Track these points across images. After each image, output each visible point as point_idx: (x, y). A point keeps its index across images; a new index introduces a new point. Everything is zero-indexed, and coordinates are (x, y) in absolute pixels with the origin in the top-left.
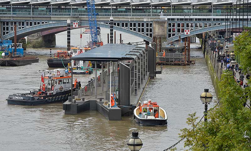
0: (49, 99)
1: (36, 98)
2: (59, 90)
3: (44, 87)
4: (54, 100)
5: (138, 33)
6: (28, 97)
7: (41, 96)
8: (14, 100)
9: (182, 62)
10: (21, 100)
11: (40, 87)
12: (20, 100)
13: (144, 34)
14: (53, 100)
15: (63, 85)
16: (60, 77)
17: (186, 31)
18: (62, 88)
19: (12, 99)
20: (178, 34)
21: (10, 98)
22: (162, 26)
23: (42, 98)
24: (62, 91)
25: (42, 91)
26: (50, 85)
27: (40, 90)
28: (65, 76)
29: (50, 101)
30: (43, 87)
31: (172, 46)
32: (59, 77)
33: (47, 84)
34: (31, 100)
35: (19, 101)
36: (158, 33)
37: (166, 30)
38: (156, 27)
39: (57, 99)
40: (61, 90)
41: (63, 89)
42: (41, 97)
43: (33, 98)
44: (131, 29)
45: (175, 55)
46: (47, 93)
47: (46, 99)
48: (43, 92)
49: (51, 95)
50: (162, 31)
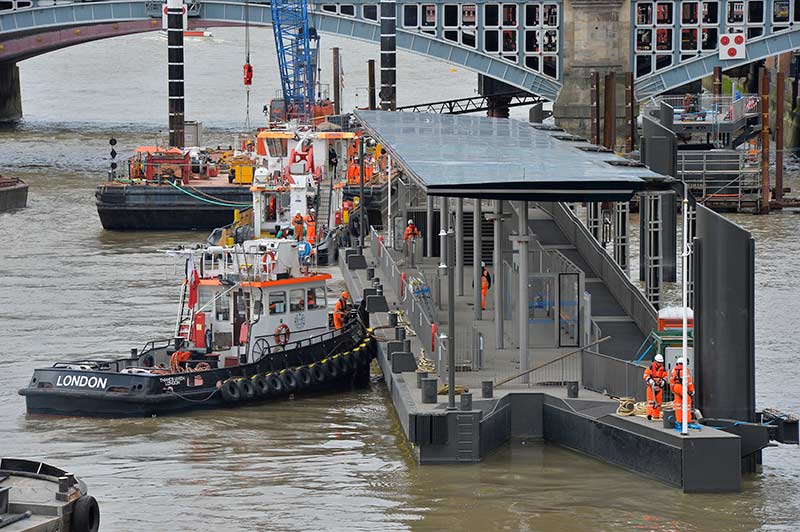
0: (232, 386)
1: (170, 382)
2: (272, 342)
3: (199, 327)
4: (255, 392)
5: (488, 54)
6: (130, 375)
7: (188, 370)
8: (62, 391)
9: (748, 198)
10: (100, 393)
11: (181, 327)
12: (94, 393)
13: (513, 58)
14: (251, 392)
15: (289, 318)
16: (280, 276)
17: (726, 41)
18: (288, 334)
19: (48, 390)
20: (685, 57)
21: (42, 385)
22: (608, 17)
23: (199, 382)
24: (288, 348)
25: (192, 347)
26: (226, 319)
27: (179, 343)
28: (296, 274)
29: (236, 395)
30: (194, 328)
31: (691, 116)
32: (274, 278)
33: (213, 314)
34: (150, 392)
35: (89, 398)
36: (587, 51)
37: (627, 40)
38: (577, 24)
39: (265, 388)
40: (282, 340)
41: (293, 338)
42: (192, 376)
43: (157, 384)
44: (452, 36)
45: (713, 162)
46: (217, 357)
47: (219, 384)
48: (197, 351)
49: (240, 368)
50: (608, 44)
